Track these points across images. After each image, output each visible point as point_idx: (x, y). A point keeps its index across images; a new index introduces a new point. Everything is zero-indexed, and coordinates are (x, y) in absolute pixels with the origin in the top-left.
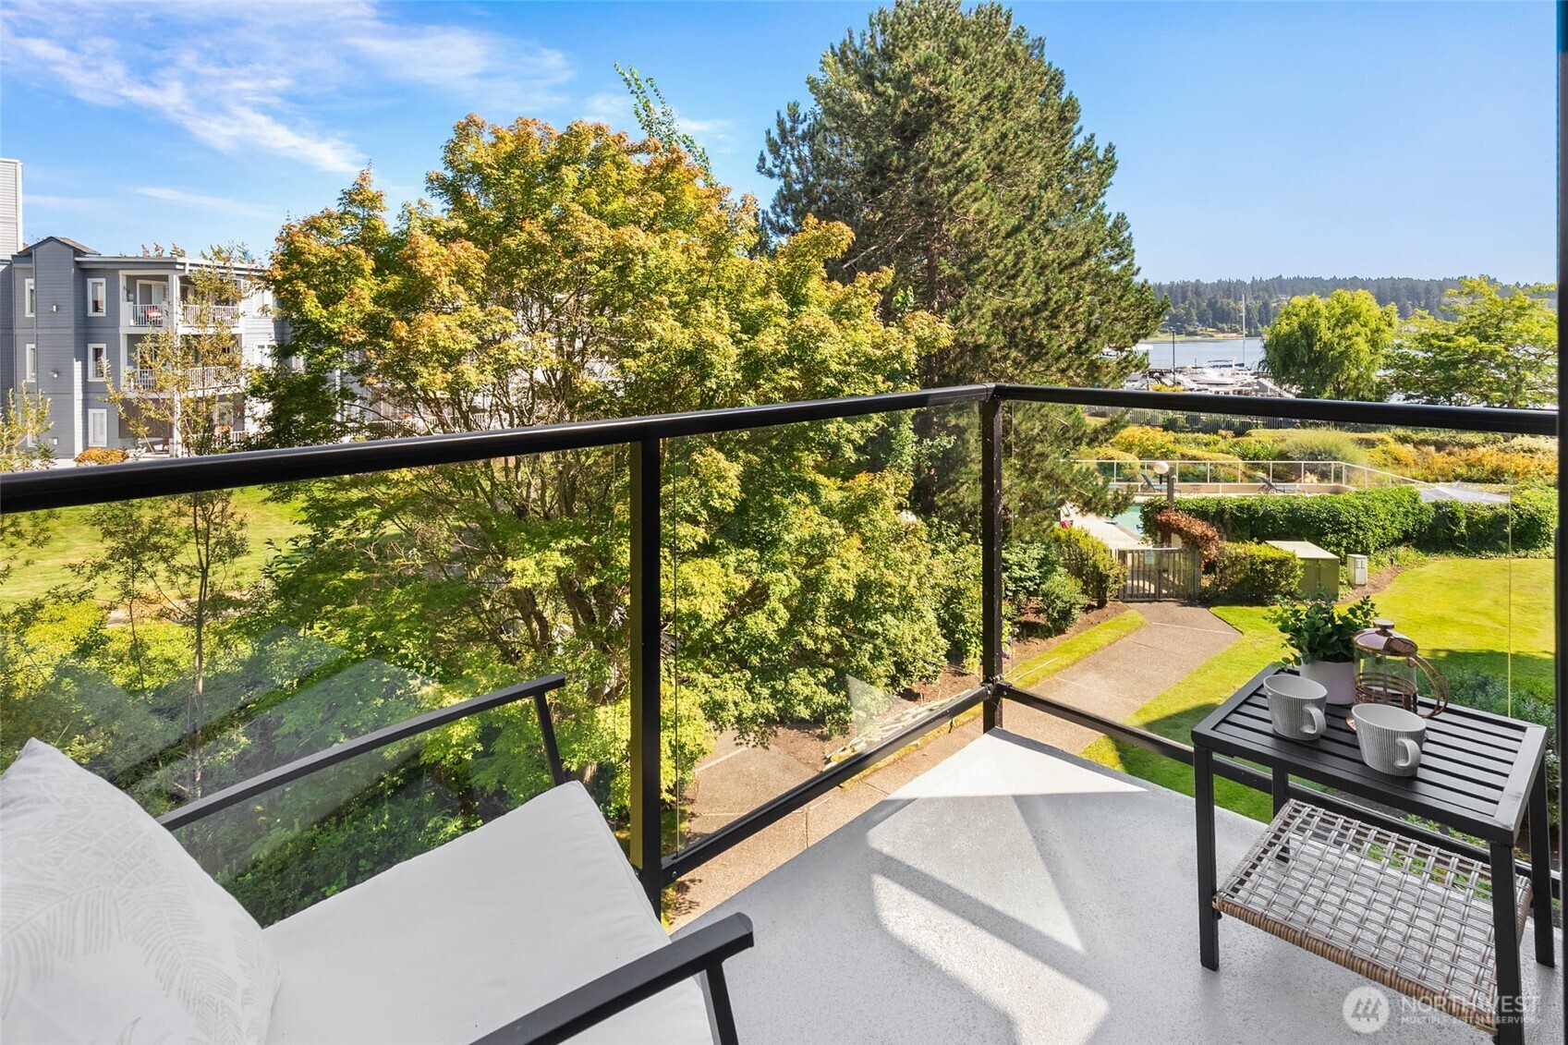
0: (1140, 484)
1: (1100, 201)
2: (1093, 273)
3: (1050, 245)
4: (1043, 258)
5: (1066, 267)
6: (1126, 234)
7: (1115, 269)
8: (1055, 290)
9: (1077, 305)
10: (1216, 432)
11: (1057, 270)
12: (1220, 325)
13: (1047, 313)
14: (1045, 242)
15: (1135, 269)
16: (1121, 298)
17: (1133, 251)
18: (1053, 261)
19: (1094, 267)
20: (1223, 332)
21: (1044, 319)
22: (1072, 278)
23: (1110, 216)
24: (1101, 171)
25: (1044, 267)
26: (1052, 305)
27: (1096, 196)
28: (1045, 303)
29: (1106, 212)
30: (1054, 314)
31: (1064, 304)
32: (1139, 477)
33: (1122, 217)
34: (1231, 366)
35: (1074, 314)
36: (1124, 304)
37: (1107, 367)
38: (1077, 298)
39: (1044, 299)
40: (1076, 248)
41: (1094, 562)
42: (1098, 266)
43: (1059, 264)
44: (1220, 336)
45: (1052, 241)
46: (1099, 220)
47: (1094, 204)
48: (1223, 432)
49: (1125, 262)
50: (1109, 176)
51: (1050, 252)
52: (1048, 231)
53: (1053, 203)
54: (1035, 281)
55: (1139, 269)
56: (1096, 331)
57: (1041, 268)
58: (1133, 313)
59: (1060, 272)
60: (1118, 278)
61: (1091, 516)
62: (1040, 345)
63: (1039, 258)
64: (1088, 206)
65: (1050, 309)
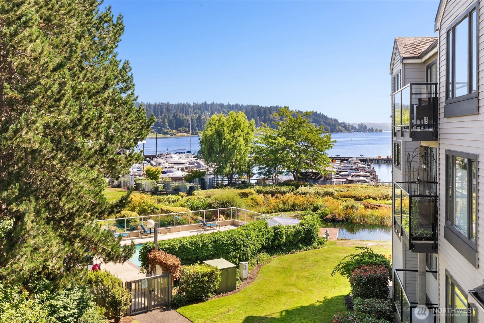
0: (139, 231)
1: (115, 51)
2: (110, 99)
3: (84, 78)
4: (79, 87)
5: (94, 94)
6: (129, 74)
7: (124, 96)
8: (86, 111)
9: (100, 121)
10: (178, 194)
11: (87, 97)
12: (179, 129)
13: (81, 127)
14: (81, 75)
15: (135, 97)
16: (127, 115)
17: (134, 85)
18: (85, 89)
19: (111, 94)
20: (181, 132)
21: (79, 130)
22: (97, 102)
23: (120, 61)
24: (115, 31)
25: (79, 94)
26: (84, 121)
27: (112, 47)
28: (80, 120)
29: (118, 58)
30: (86, 128)
31: (92, 120)
32: (139, 227)
33: (127, 63)
34: (185, 153)
35: (98, 128)
36: (129, 120)
37: (120, 160)
38: (100, 117)
39: (79, 117)
40: (100, 82)
41: (113, 293)
42: (114, 94)
43: (89, 92)
44: (179, 135)
45: (85, 75)
46: (114, 63)
47: (111, 52)
48: (181, 193)
49: (129, 92)
50: (120, 35)
51: (83, 83)
52: (82, 69)
53: (86, 48)
54: (73, 103)
55: (137, 97)
56: (112, 140)
57: (78, 94)
58: (134, 125)
59: (90, 98)
60: (125, 103)
61: (111, 263)
62: (77, 149)
63: (76, 87)
64: (107, 54)
65: (83, 124)
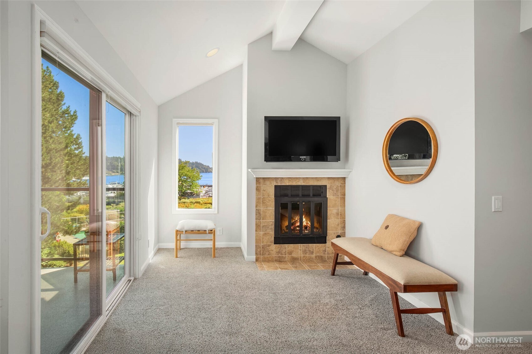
0: (85, 224)
1: (72, 129)
2: (69, 153)
3: (53, 143)
4: (50, 147)
5: (59, 151)
6: (80, 141)
7: (77, 152)
8: (54, 159)
9: (62, 164)
10: (110, 205)
11: (55, 152)
12: (114, 171)
13: (51, 167)
14: (51, 141)
15: (83, 152)
16: (78, 162)
17: (83, 146)
18: (54, 148)
19: (69, 151)
20: (115, 173)
21: (50, 169)
22: (61, 155)
23: (75, 134)
24: (72, 119)
26: (53, 164)
27: (70, 127)
28: (50, 164)
29: (73, 133)
30: (54, 167)
31: (57, 164)
32: (85, 222)
33: (79, 135)
34: (116, 184)
35: (61, 168)
36: (79, 164)
37: (73, 185)
38: (62, 162)
39: (50, 162)
40: (62, 145)
41: (68, 251)
42: (70, 151)
43: (56, 150)
44: (113, 174)
45: (53, 141)
46: (71, 135)
47: (69, 130)
48: (112, 204)
49: (80, 150)
50: (75, 121)
51: (52, 145)
52: (51, 137)
53: (54, 127)
54: (46, 155)
55: (85, 153)
56: (69, 173)
57: (49, 151)
58: (82, 167)
59: (56, 152)
60: (76, 156)
61: (67, 236)
62: (48, 178)
63: (48, 147)
64: (67, 130)
65: (52, 166)
